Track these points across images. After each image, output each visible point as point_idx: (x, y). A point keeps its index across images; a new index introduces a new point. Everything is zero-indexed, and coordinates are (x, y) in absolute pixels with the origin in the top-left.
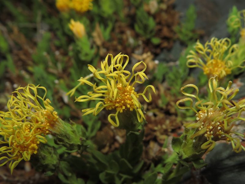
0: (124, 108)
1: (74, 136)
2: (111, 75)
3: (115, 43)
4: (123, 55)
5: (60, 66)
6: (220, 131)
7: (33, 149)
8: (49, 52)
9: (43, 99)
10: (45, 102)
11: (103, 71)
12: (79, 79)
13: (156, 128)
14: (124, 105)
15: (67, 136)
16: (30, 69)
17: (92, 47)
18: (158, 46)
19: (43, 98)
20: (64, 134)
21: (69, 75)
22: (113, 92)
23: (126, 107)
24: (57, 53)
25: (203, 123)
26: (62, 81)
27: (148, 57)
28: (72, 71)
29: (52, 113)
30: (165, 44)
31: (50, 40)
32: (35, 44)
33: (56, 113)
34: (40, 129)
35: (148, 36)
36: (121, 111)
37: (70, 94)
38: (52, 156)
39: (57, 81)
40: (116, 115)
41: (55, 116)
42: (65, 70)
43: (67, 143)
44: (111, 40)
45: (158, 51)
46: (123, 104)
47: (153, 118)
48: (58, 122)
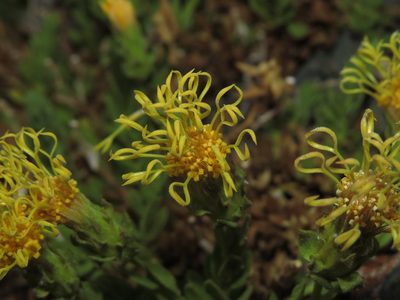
0: (201, 171)
1: (108, 229)
2: (177, 110)
3: (205, 36)
4: (197, 74)
5: (81, 89)
6: (378, 214)
7: (32, 248)
8: (58, 57)
9: (50, 157)
10: (55, 161)
11: (161, 104)
12: (118, 117)
13: (286, 223)
14: (203, 167)
15: (95, 228)
16: (15, 95)
17: (149, 50)
18: (302, 42)
19: (49, 153)
20: (90, 224)
21: (102, 108)
22: (178, 142)
23: (206, 171)
24: (75, 60)
25: (347, 200)
26: (85, 123)
27: (271, 69)
28: (107, 99)
29: (66, 182)
30: (321, 38)
31: (59, 31)
32: (24, 38)
33: (75, 183)
34: (45, 212)
35: (279, 21)
36: (197, 179)
37: (101, 149)
38: (67, 268)
39: (74, 123)
40: (185, 185)
41: (73, 188)
42: (91, 98)
43: (95, 241)
44: (196, 28)
45: (304, 52)
46: (199, 164)
47: (283, 202)
48: (78, 199)
